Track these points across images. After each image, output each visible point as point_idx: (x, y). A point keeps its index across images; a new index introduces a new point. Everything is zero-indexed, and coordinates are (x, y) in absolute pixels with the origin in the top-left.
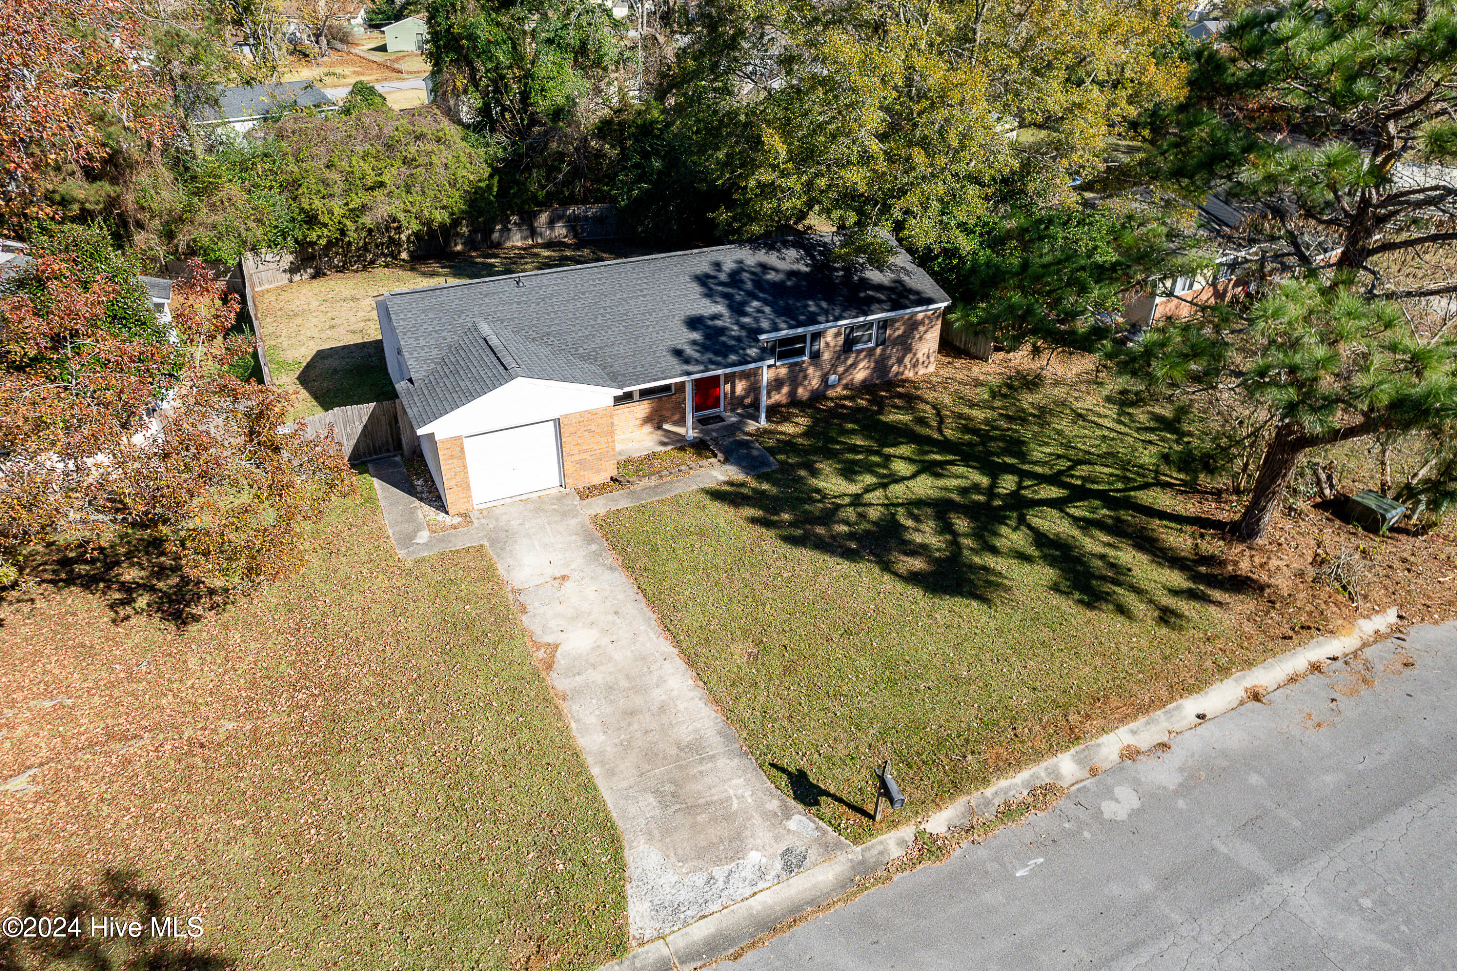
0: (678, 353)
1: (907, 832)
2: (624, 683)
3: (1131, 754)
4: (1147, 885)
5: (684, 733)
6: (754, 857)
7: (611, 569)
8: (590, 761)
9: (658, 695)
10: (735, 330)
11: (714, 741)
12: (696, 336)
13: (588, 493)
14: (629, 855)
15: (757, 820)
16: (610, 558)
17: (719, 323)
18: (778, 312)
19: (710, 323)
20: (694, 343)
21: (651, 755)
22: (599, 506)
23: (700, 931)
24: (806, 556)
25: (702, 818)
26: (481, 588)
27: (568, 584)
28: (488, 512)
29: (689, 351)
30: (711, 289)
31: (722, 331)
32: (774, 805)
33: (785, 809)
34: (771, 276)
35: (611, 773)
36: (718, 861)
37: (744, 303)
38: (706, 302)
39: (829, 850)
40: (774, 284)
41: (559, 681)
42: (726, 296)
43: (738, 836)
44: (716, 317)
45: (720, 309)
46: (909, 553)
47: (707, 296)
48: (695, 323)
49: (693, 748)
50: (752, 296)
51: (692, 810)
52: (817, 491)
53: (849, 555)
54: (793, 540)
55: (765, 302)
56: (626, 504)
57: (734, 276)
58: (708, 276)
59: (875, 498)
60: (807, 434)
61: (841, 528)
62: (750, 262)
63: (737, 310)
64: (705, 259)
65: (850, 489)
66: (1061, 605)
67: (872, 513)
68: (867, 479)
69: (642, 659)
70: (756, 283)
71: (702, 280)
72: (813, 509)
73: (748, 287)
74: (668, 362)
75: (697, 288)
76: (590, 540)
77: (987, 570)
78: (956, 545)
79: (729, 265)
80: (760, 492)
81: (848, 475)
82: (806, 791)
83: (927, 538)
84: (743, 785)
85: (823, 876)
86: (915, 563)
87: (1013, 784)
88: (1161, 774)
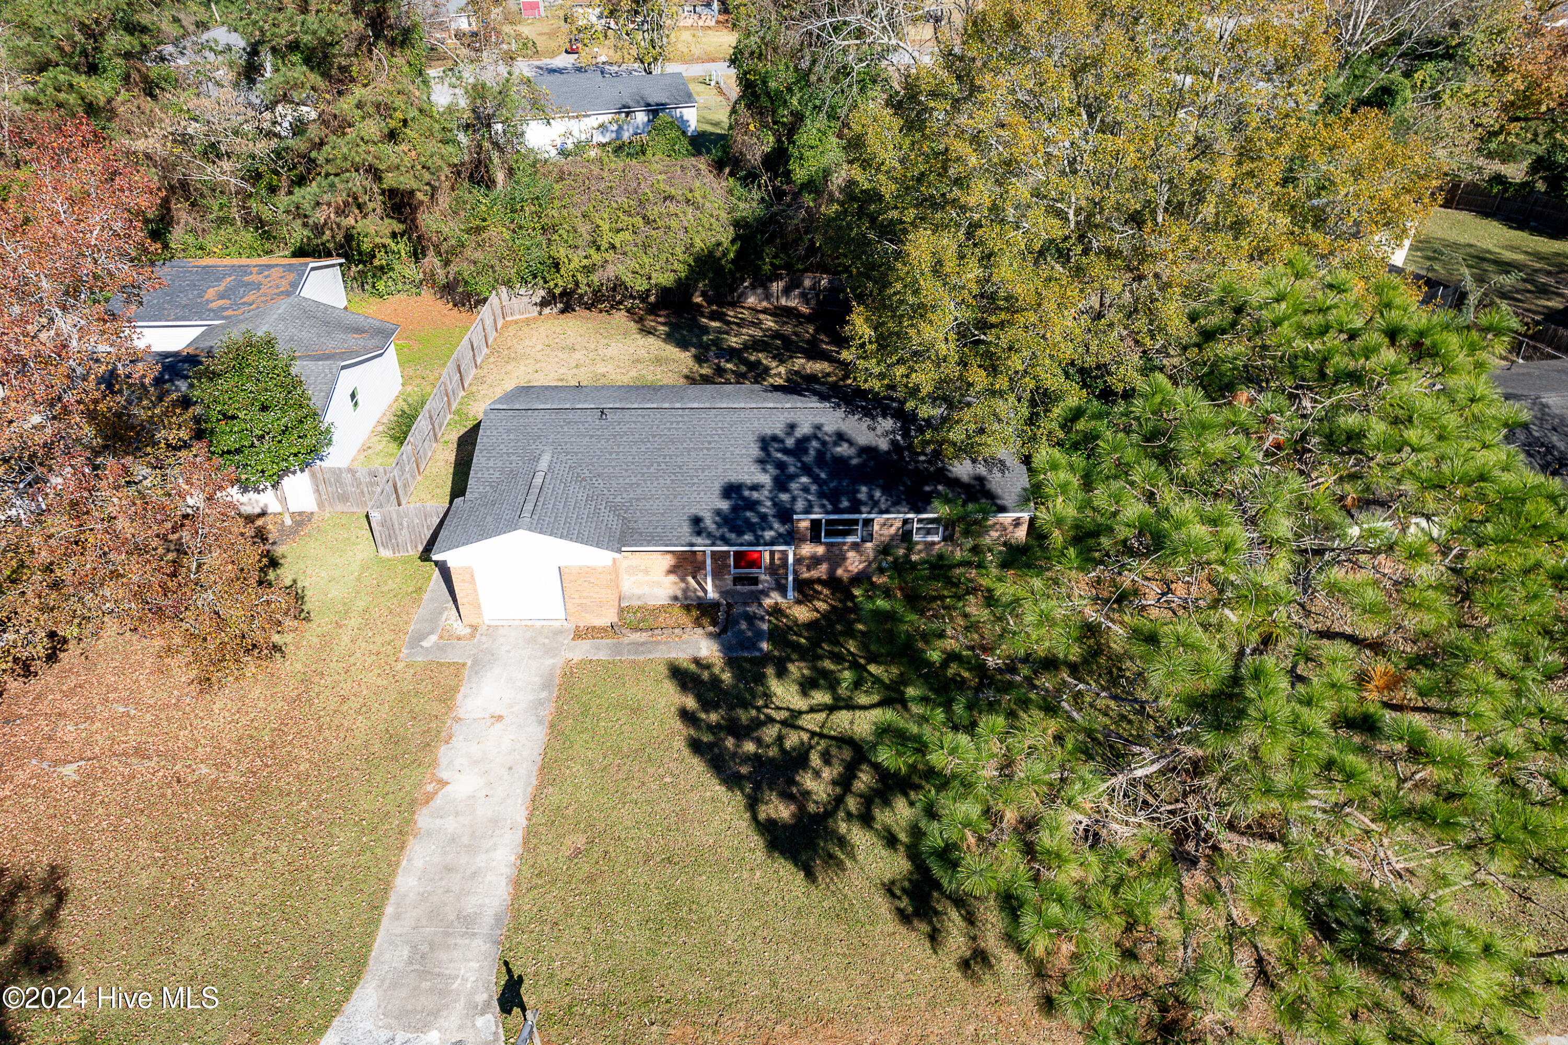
0: (696, 521)
2: (465, 840)
5: (470, 904)
6: (433, 1036)
7: (540, 722)
8: (393, 898)
10: (767, 508)
11: (488, 919)
12: (725, 505)
13: (580, 634)
14: (357, 992)
15: (460, 1006)
16: (547, 712)
17: (755, 495)
18: (821, 495)
19: (746, 493)
20: (718, 512)
21: (435, 914)
22: (582, 651)
24: (697, 765)
25: (426, 985)
26: (436, 708)
27: (498, 726)
28: (493, 631)
29: (709, 523)
30: (768, 454)
31: (752, 505)
32: (482, 997)
33: (487, 1004)
34: (843, 450)
35: (397, 917)
36: (407, 1028)
37: (792, 477)
38: (754, 468)
40: (841, 461)
41: (424, 819)
42: (781, 466)
43: (435, 1013)
44: (755, 487)
45: (765, 479)
46: (787, 796)
47: (761, 461)
48: (731, 490)
49: (467, 921)
50: (806, 470)
51: (424, 974)
52: (767, 696)
53: (731, 780)
54: (696, 746)
55: (816, 479)
56: (603, 655)
57: (802, 443)
58: (775, 438)
59: (811, 722)
60: (811, 625)
61: (750, 747)
62: (829, 428)
63: (781, 483)
64: (791, 417)
65: (799, 703)
66: (883, 906)
67: (793, 739)
68: (821, 697)
69: (495, 822)
70: (820, 454)
71: (766, 442)
72: (744, 716)
73: (809, 458)
74: (686, 529)
75: (755, 451)
76: (546, 686)
77: (842, 842)
78: (839, 801)
79: (804, 429)
80: (716, 681)
81: (806, 686)
82: (510, 997)
83: (818, 787)
84: (474, 970)
86: (781, 812)
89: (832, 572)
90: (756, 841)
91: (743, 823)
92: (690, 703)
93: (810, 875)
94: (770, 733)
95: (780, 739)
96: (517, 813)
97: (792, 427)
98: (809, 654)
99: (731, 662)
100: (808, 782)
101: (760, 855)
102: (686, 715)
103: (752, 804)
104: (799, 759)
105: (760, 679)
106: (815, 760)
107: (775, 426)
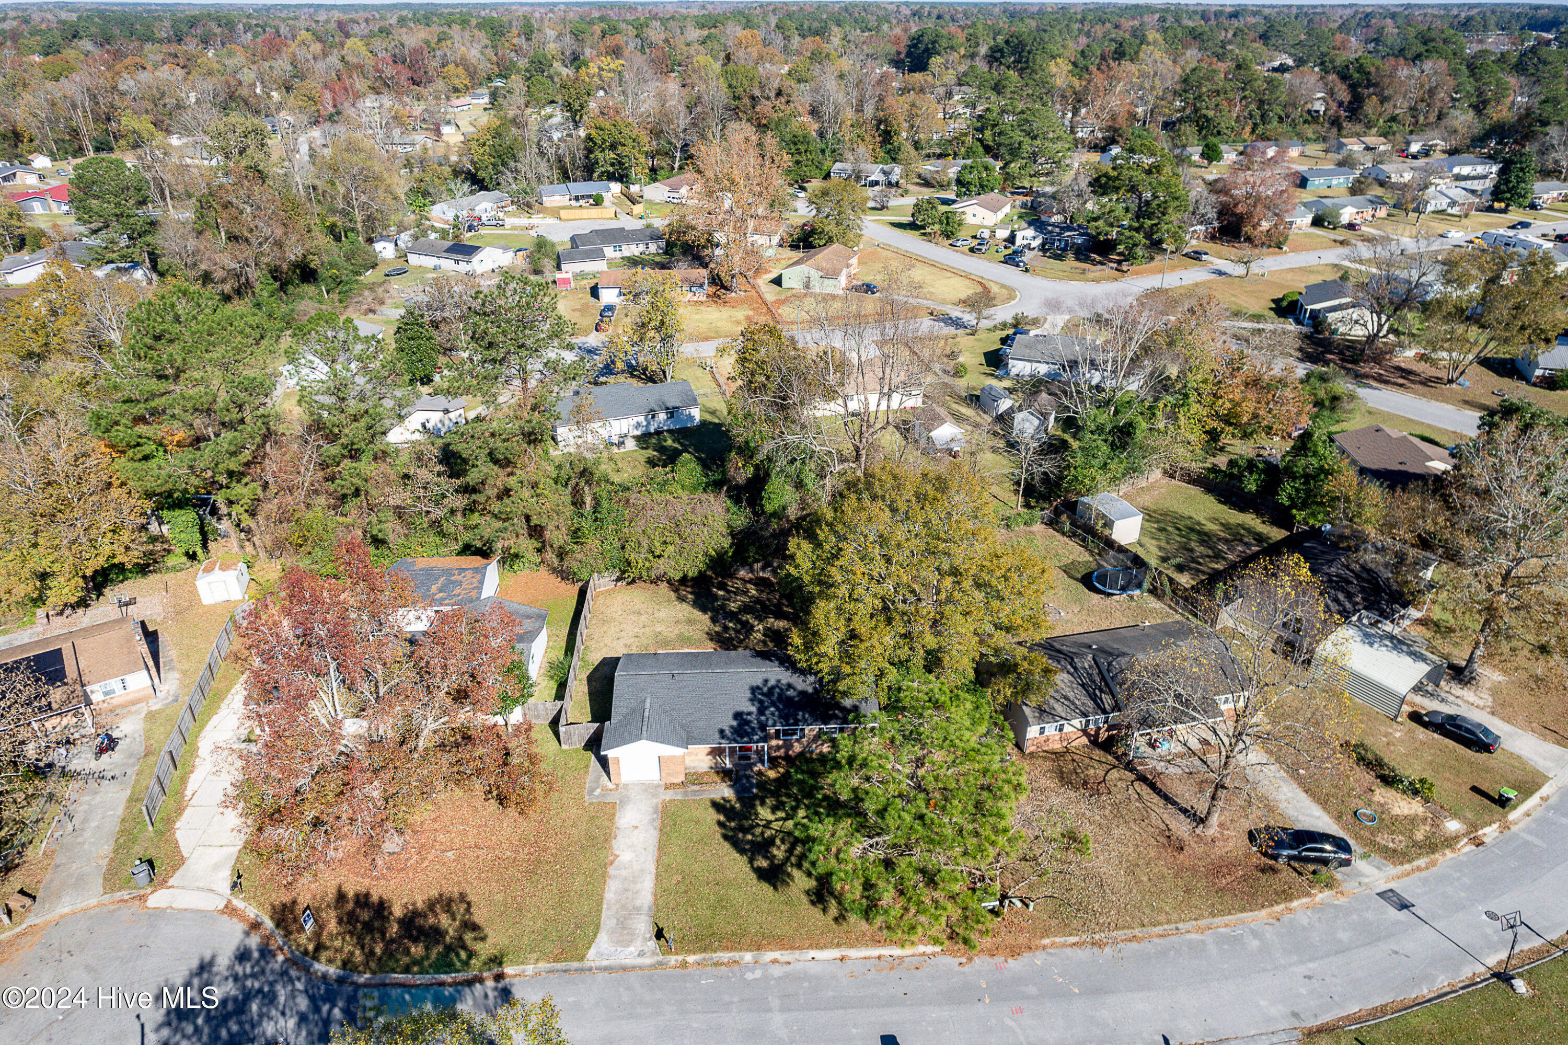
0: (722, 732)
1: (680, 958)
2: (630, 878)
3: (775, 961)
4: (736, 999)
5: (638, 903)
6: (632, 949)
7: (655, 828)
8: (605, 901)
9: (639, 886)
10: (755, 724)
11: (646, 908)
12: (735, 723)
13: (667, 787)
14: (599, 935)
15: (640, 938)
16: (658, 824)
17: (749, 717)
18: (780, 717)
19: (745, 716)
20: (732, 727)
21: (623, 907)
22: (669, 795)
23: (605, 963)
24: (727, 845)
25: (625, 932)
26: (606, 823)
27: (636, 830)
28: (626, 786)
29: (728, 732)
30: (755, 696)
31: (748, 723)
32: (648, 935)
33: (650, 938)
34: (791, 693)
35: (608, 908)
36: (622, 946)
37: (767, 708)
38: (749, 704)
39: (654, 954)
40: (790, 699)
41: (611, 871)
42: (761, 702)
43: (631, 941)
44: (749, 714)
45: (754, 709)
46: (766, 857)
47: (751, 700)
48: (738, 715)
49: (638, 909)
50: (773, 704)
51: (624, 928)
52: (757, 814)
53: (742, 851)
54: (725, 837)
55: (778, 709)
56: (679, 797)
57: (771, 689)
58: (758, 688)
59: (775, 826)
60: (776, 780)
61: (749, 837)
62: (784, 682)
63: (761, 711)
64: (765, 676)
65: (771, 817)
66: (804, 899)
67: (768, 833)
68: (781, 814)
69: (642, 871)
70: (780, 695)
71: (754, 690)
72: (746, 823)
73: (775, 698)
74: (717, 736)
75: (748, 695)
76: (655, 812)
77: (789, 875)
78: (787, 859)
79: (772, 683)
80: (733, 807)
81: (774, 809)
82: (659, 934)
83: (779, 853)
84: (643, 927)
85: (647, 961)
86: (763, 863)
87: (725, 956)
88: (777, 971)
89: (786, 753)
90: (753, 876)
91: (747, 869)
92: (722, 818)
93: (775, 888)
94: (758, 831)
95: (762, 833)
96: (651, 867)
97: (766, 681)
98: (776, 794)
99: (739, 799)
100: (775, 851)
101: (755, 881)
102: (720, 823)
103: (751, 861)
104: (771, 842)
105: (753, 806)
106: (778, 842)
107: (759, 682)
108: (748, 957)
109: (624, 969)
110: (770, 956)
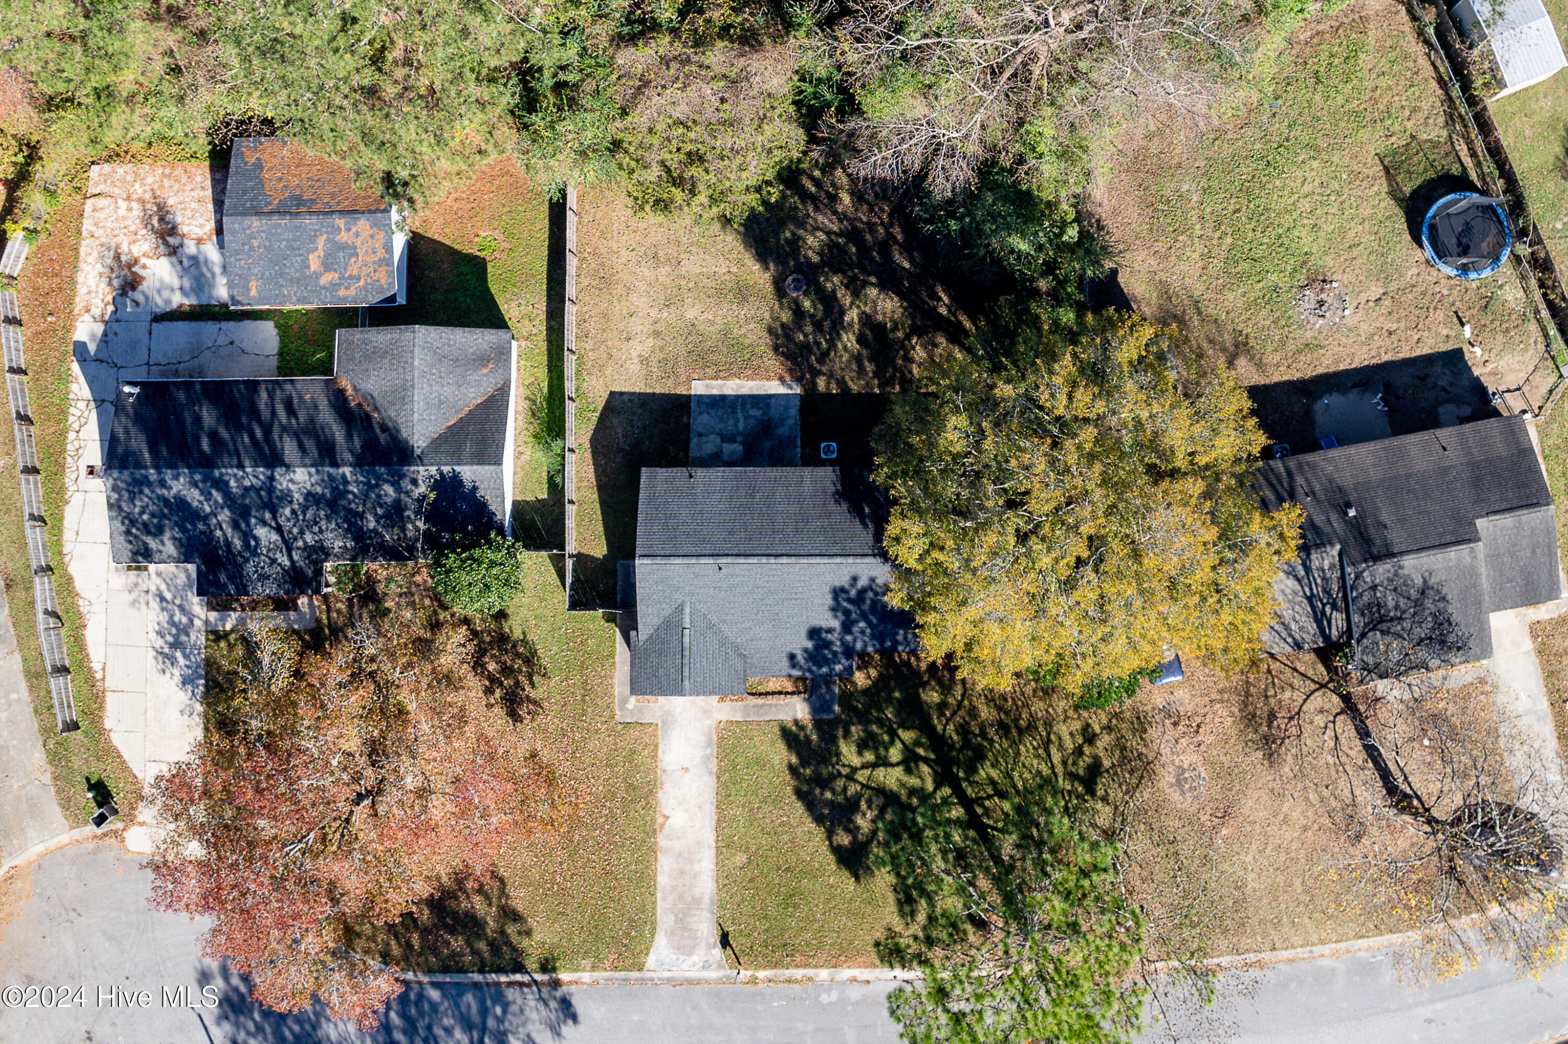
0: (792, 657)
1: (749, 973)
2: (686, 854)
3: (854, 980)
4: (810, 1028)
5: (697, 892)
6: (695, 958)
7: (710, 773)
8: (659, 888)
9: (696, 867)
10: (838, 645)
11: (706, 902)
12: (810, 645)
13: (722, 698)
14: (656, 936)
15: (703, 944)
16: (713, 765)
17: (829, 636)
19: (824, 635)
20: (806, 650)
21: (681, 898)
23: (667, 974)
24: (799, 808)
25: (686, 934)
26: (648, 763)
27: (688, 776)
29: (800, 658)
30: (838, 603)
31: (828, 644)
32: (712, 940)
33: (715, 944)
35: (664, 899)
36: (684, 954)
37: (855, 622)
38: (829, 615)
39: (720, 966)
40: (888, 609)
41: (662, 841)
42: (847, 613)
43: (694, 947)
44: (830, 631)
45: (836, 624)
46: (848, 830)
47: (833, 609)
48: (814, 633)
49: (697, 901)
50: (864, 616)
51: (684, 929)
52: (838, 754)
53: (819, 819)
54: (800, 794)
55: (870, 624)
56: (738, 717)
57: (862, 592)
58: (843, 590)
59: (862, 776)
60: (866, 692)
61: (828, 795)
62: (880, 581)
63: (847, 627)
64: (853, 570)
65: (856, 761)
67: (853, 789)
68: (869, 757)
69: (699, 843)
70: (874, 602)
71: (838, 593)
72: (825, 771)
73: (866, 606)
74: (785, 663)
75: (829, 601)
76: (709, 744)
77: (874, 861)
78: (874, 834)
79: (863, 582)
80: (808, 740)
81: (862, 747)
82: (725, 941)
83: (864, 822)
84: (707, 930)
85: (713, 974)
86: (844, 839)
87: (798, 973)
88: (855, 993)
90: (832, 859)
91: (824, 848)
92: (794, 760)
93: (857, 879)
94: (840, 783)
95: (845, 789)
96: (709, 837)
97: (855, 579)
98: (863, 718)
99: (818, 724)
100: (860, 821)
101: (834, 866)
102: (792, 769)
103: (830, 835)
104: (852, 806)
105: (833, 740)
106: (863, 805)
107: (844, 581)
108: (823, 974)
109: (690, 982)
110: (846, 973)
